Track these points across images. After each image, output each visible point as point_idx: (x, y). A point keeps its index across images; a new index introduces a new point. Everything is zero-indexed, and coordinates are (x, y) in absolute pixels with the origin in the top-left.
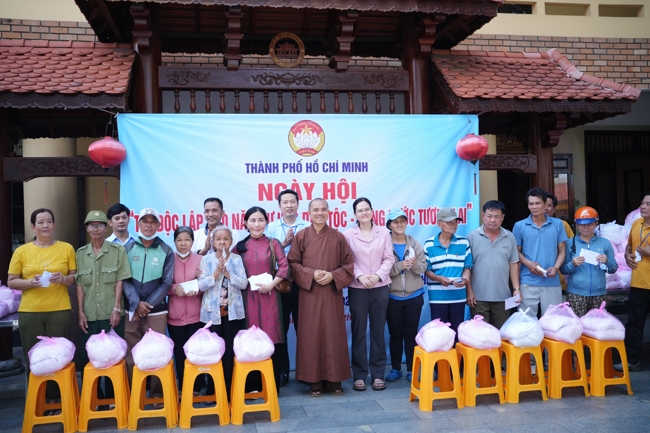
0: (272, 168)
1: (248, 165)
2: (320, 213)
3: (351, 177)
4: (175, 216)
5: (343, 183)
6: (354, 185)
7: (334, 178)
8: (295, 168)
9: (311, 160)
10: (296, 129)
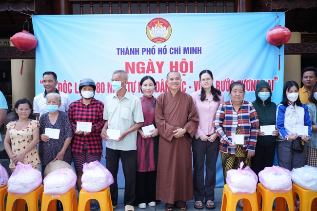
0: (135, 51)
1: (118, 49)
3: (189, 58)
4: (70, 83)
5: (184, 62)
6: (191, 63)
7: (178, 58)
8: (151, 51)
9: (161, 45)
10: (151, 24)
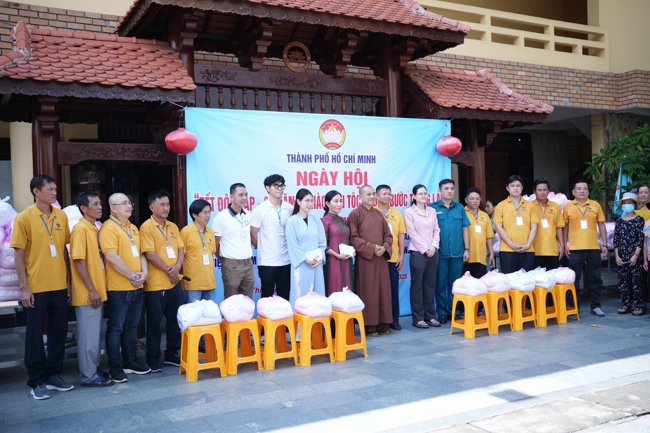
0: (307, 159)
1: (289, 155)
2: (372, 196)
3: (364, 167)
5: (358, 172)
6: (366, 173)
7: (352, 168)
8: (323, 159)
9: (333, 152)
10: (325, 126)
